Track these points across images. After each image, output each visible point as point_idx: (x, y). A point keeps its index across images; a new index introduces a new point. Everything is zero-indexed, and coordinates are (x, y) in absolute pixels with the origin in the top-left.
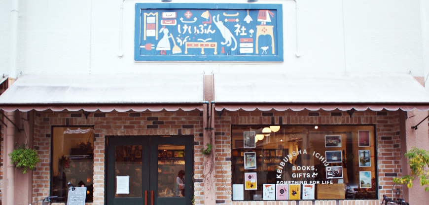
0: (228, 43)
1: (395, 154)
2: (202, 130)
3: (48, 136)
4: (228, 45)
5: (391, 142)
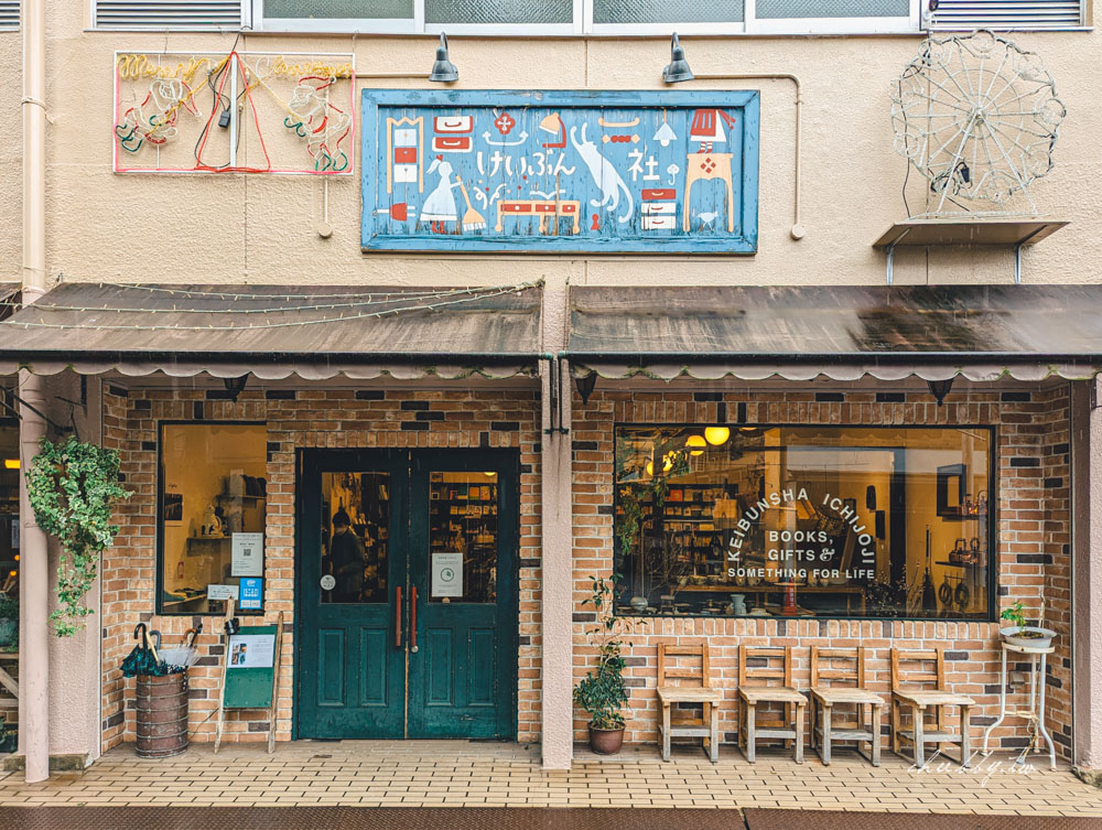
0: (610, 203)
1: (1047, 504)
2: (538, 436)
4: (610, 209)
5: (1037, 473)
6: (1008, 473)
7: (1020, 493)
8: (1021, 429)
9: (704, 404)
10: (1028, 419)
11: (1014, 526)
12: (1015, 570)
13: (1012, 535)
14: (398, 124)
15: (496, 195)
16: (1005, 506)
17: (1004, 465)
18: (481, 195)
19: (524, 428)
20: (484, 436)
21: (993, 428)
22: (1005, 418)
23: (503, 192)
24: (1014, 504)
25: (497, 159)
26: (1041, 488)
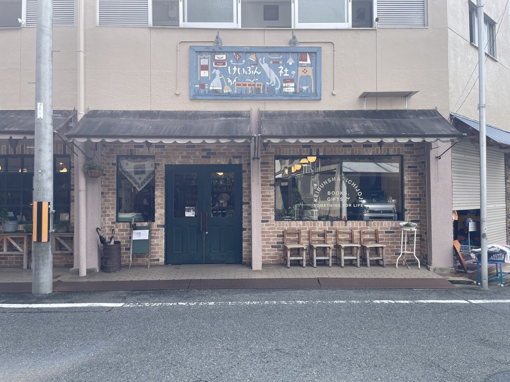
0: (273, 83)
1: (420, 181)
2: (250, 160)
3: (113, 164)
4: (273, 85)
5: (417, 171)
6: (407, 171)
7: (411, 177)
8: (411, 156)
9: (305, 149)
10: (413, 153)
11: (409, 188)
12: (409, 203)
13: (408, 192)
14: (202, 57)
15: (235, 81)
16: (406, 182)
17: (406, 169)
18: (230, 81)
19: (244, 157)
20: (230, 161)
21: (402, 156)
22: (405, 152)
23: (237, 80)
24: (409, 181)
25: (235, 69)
26: (418, 176)
